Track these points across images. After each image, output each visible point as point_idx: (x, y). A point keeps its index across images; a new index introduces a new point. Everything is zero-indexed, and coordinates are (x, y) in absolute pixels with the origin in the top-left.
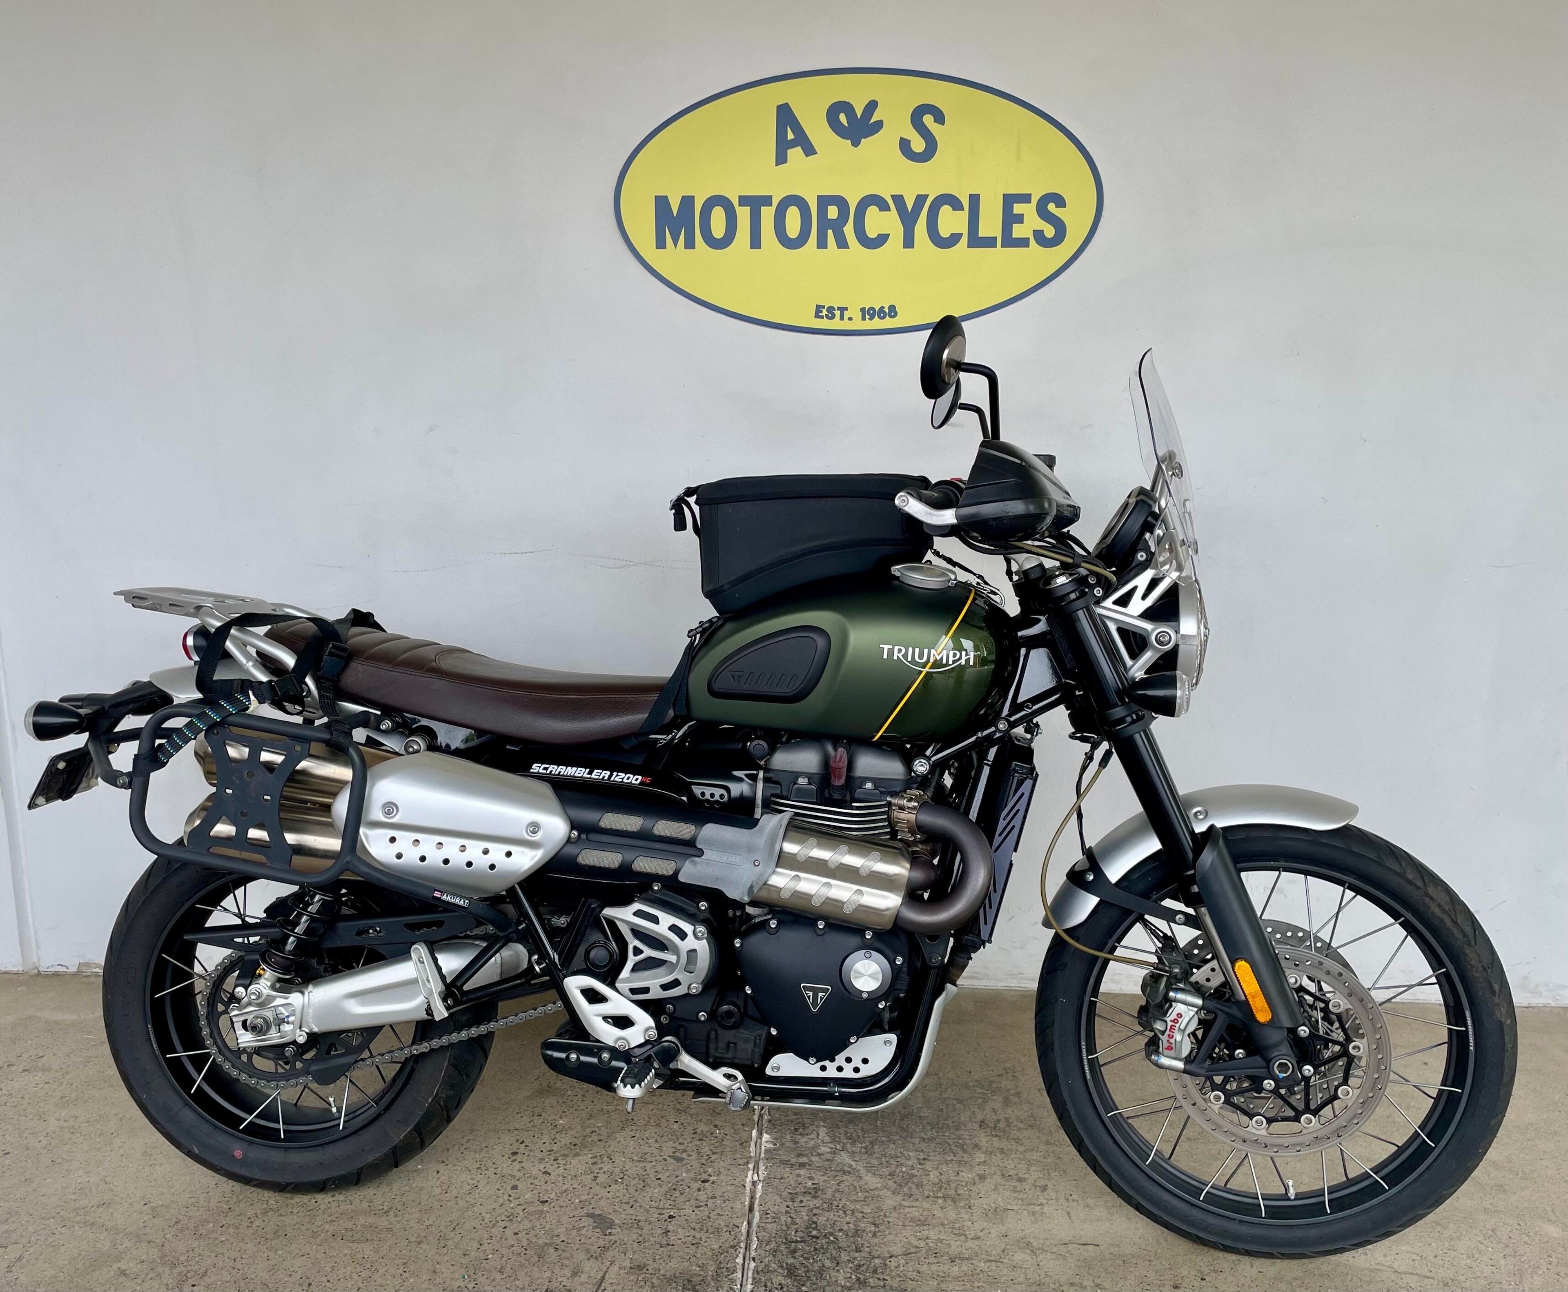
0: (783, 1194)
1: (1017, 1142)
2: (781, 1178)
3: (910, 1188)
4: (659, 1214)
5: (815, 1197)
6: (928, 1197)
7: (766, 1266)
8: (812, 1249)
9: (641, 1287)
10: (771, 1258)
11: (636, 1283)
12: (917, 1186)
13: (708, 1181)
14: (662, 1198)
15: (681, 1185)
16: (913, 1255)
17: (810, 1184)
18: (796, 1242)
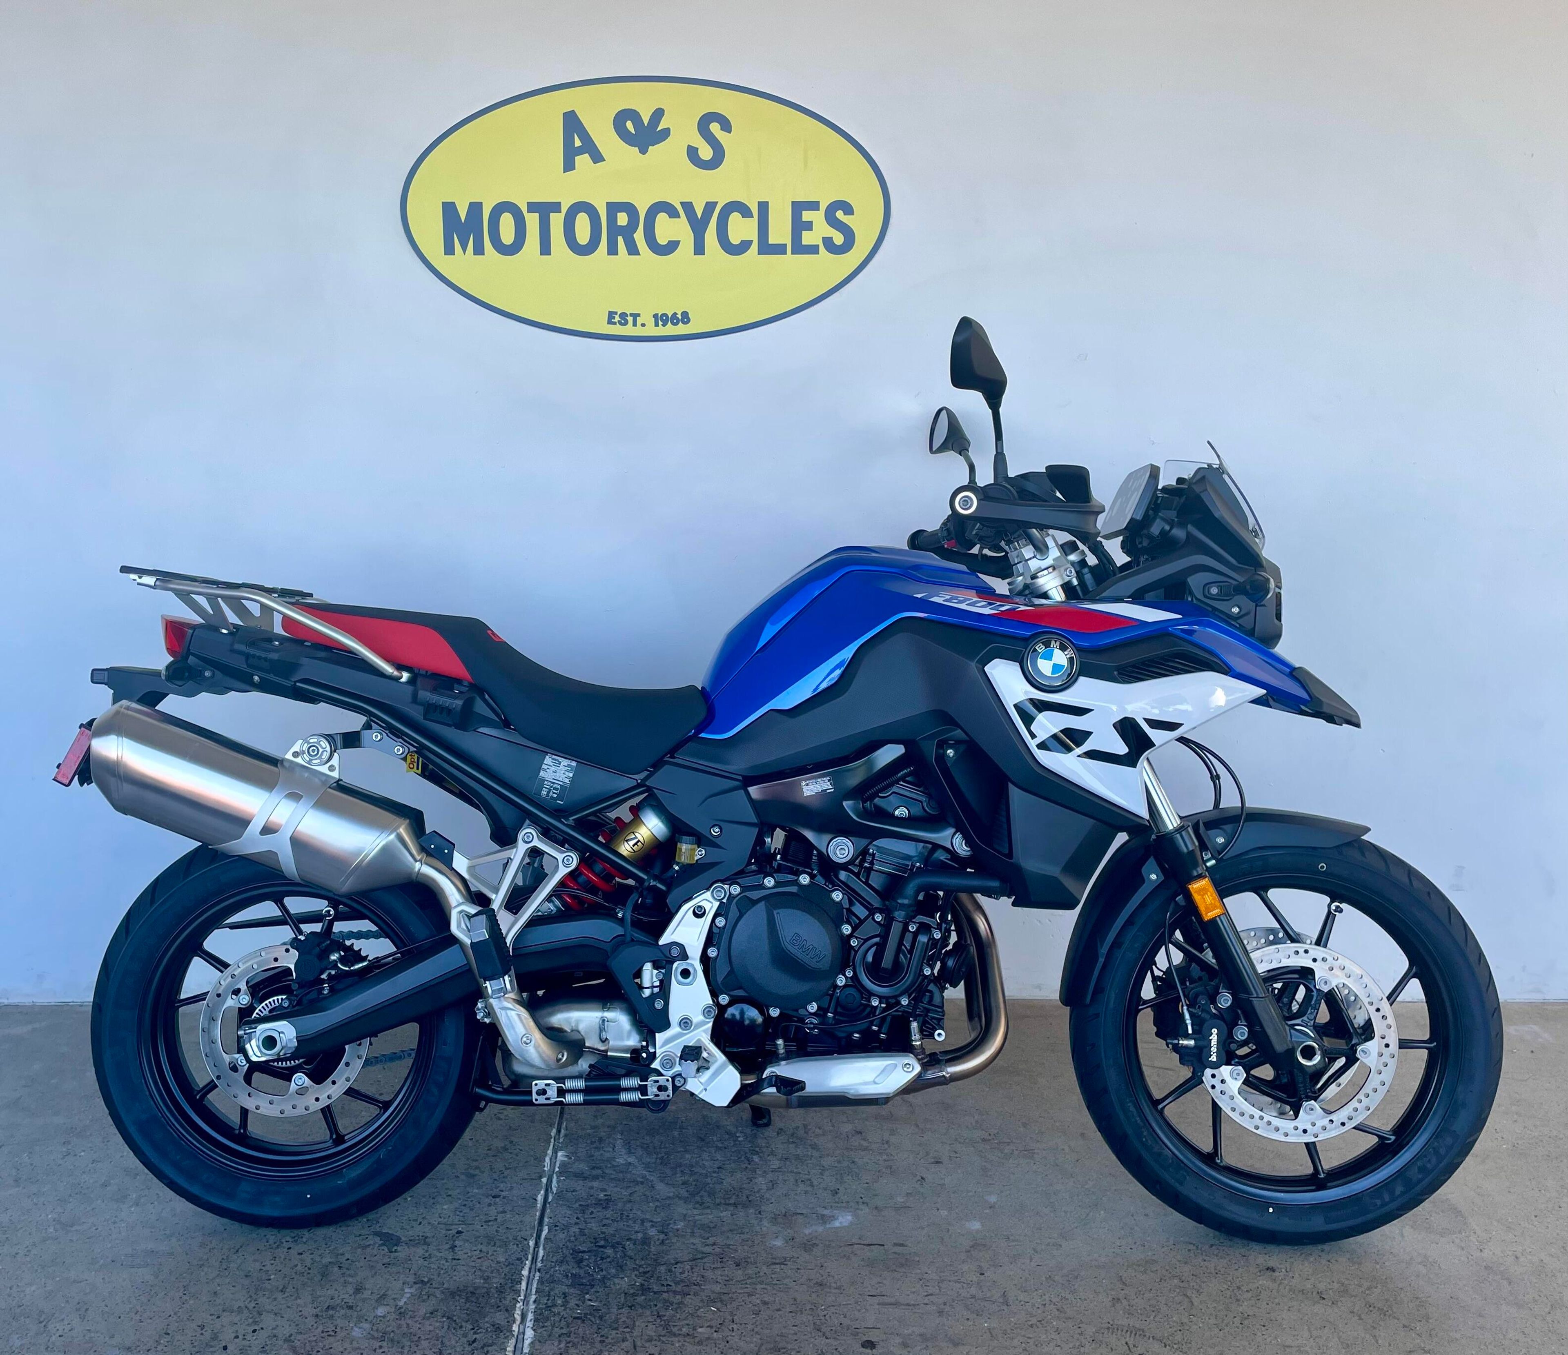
0: (574, 1206)
1: (815, 1148)
2: (574, 1191)
3: (701, 1196)
4: (448, 1230)
5: (606, 1208)
6: (718, 1205)
7: (551, 1276)
8: (599, 1259)
9: (424, 1301)
10: (556, 1268)
11: (419, 1297)
12: (709, 1196)
13: (499, 1196)
14: (451, 1215)
15: (472, 1201)
16: (699, 1261)
17: (602, 1195)
18: (584, 1252)
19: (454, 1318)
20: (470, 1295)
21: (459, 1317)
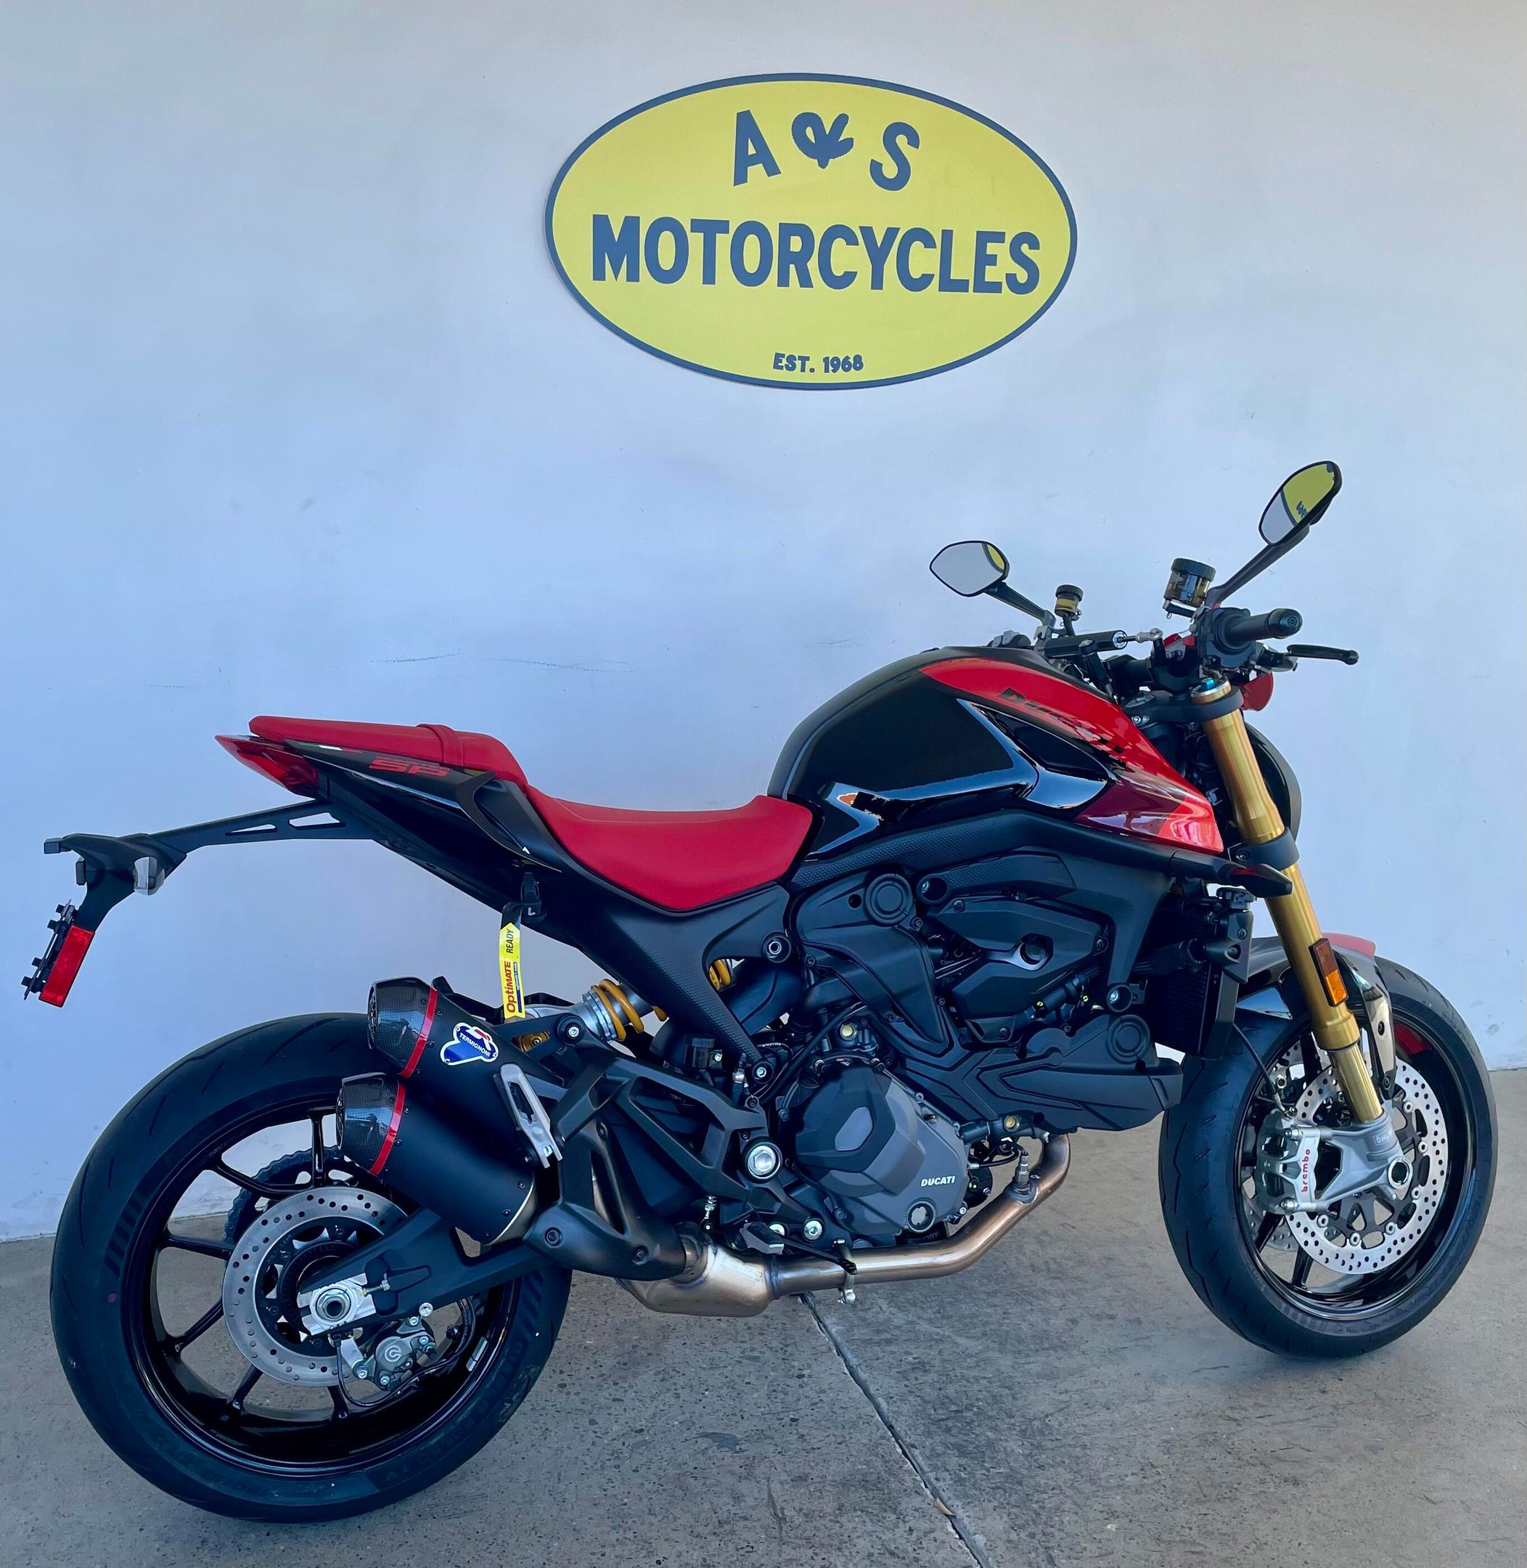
0: (891, 1374)
1: (1081, 1281)
2: (878, 1359)
3: (1012, 1344)
4: (779, 1419)
5: (926, 1371)
6: (1037, 1351)
7: (933, 1450)
8: (965, 1424)
9: (819, 1498)
10: (931, 1441)
11: (812, 1495)
12: (1018, 1342)
13: (803, 1376)
14: (769, 1402)
15: (779, 1385)
16: (1066, 1410)
17: (910, 1359)
18: (943, 1420)
19: (870, 1510)
20: (863, 1483)
21: (875, 1509)
